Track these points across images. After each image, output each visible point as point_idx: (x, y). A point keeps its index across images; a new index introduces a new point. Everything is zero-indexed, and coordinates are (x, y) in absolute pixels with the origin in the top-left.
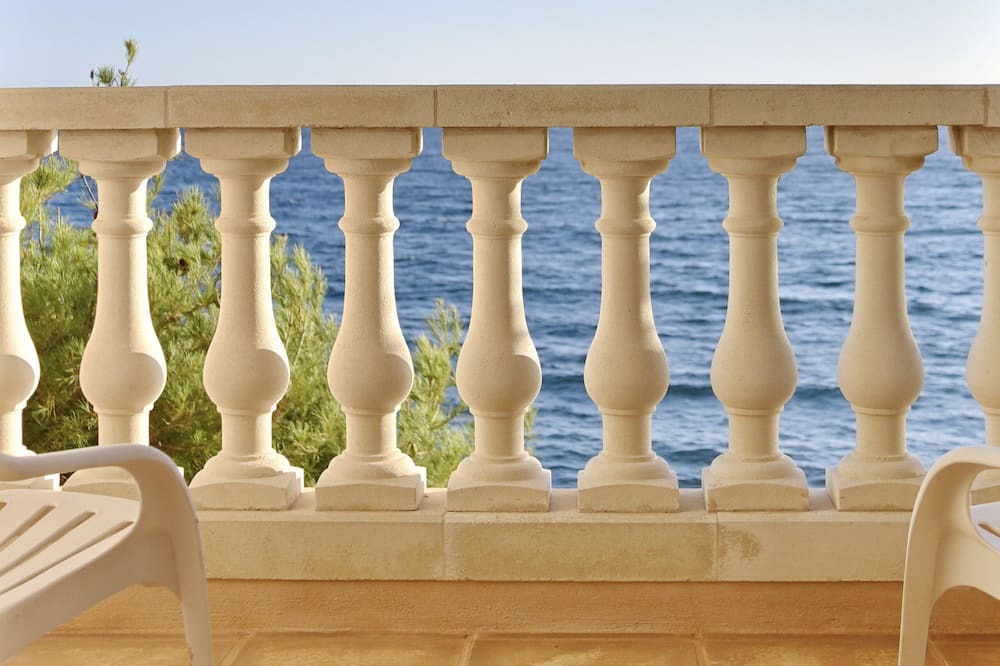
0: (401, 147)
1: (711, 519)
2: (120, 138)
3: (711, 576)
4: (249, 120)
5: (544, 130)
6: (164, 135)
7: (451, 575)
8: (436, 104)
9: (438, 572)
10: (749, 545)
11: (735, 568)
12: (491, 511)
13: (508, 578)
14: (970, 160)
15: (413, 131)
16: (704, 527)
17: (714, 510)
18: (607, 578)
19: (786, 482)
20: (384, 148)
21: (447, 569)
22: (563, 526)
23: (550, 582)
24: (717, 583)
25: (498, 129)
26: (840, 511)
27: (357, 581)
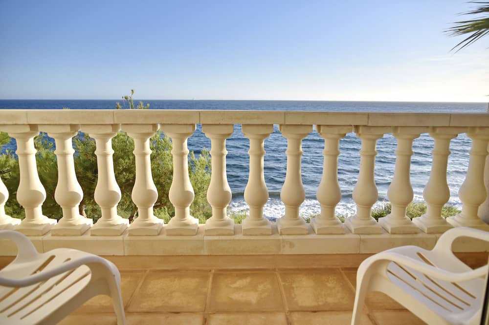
0: (190, 130)
1: (281, 238)
2: (99, 126)
3: (280, 253)
4: (140, 121)
5: (233, 125)
6: (115, 126)
7: (206, 254)
8: (200, 117)
9: (202, 253)
10: (291, 245)
11: (287, 251)
12: (217, 235)
13: (222, 254)
14: (360, 135)
15: (193, 125)
16: (279, 240)
17: (281, 234)
18: (251, 254)
19: (301, 226)
20: (184, 130)
21: (205, 252)
22: (239, 240)
23: (234, 255)
24: (282, 255)
25: (219, 125)
26: (318, 234)
27: (179, 256)
